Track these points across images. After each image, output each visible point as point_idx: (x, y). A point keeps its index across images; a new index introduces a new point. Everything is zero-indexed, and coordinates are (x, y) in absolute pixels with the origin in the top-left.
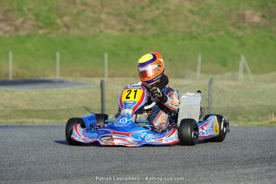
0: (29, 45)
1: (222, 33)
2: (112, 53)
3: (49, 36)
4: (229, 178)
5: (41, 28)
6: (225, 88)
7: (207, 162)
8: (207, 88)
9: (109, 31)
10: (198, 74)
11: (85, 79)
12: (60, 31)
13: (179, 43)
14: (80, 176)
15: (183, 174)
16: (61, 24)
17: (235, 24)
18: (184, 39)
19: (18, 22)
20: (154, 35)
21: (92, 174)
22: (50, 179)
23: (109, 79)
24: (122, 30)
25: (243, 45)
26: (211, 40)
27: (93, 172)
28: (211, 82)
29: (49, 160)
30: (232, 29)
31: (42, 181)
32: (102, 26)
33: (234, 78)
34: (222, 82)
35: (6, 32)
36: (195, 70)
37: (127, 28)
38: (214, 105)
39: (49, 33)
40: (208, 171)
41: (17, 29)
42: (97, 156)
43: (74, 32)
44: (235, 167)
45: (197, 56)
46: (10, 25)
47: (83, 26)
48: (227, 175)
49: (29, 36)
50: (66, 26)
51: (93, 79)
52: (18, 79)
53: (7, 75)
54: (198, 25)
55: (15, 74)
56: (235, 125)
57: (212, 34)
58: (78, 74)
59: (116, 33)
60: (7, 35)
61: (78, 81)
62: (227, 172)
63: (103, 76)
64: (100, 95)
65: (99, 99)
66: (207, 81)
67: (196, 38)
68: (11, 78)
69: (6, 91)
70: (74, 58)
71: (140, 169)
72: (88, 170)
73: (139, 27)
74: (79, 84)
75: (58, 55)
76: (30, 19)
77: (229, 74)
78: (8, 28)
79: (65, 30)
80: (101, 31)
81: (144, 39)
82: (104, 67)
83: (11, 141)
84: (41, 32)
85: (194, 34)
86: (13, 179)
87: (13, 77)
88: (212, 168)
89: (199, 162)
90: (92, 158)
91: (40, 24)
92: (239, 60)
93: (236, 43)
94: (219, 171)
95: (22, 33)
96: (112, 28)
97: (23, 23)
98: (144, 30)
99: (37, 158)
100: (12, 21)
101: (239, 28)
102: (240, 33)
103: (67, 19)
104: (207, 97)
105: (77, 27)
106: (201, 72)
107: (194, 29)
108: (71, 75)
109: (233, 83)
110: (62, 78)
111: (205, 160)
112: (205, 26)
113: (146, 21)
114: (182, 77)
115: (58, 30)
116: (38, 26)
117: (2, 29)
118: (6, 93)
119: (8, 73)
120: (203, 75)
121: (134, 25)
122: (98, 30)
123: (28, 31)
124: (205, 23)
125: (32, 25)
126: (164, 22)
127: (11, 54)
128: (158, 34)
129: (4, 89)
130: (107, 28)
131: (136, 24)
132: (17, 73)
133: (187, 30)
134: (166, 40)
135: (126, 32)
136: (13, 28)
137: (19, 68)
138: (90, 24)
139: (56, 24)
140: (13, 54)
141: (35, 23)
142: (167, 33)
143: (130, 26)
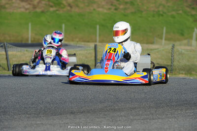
0: (43, 19)
1: (181, 12)
2: (102, 26)
3: (57, 12)
4: (189, 116)
5: (52, 7)
6: (183, 51)
8: (171, 51)
9: (100, 10)
10: (163, 41)
11: (83, 43)
12: (65, 9)
13: (150, 19)
14: (82, 112)
15: (156, 112)
16: (66, 4)
17: (190, 5)
18: (153, 16)
19: (35, 3)
20: (132, 13)
22: (61, 114)
23: (100, 44)
24: (110, 9)
25: (196, 21)
26: (173, 17)
27: (91, 110)
28: (173, 47)
29: (59, 100)
30: (188, 10)
31: (55, 115)
32: (95, 6)
33: (189, 45)
34: (181, 47)
35: (26, 9)
36: (161, 38)
37: (113, 8)
38: (175, 63)
39: (57, 10)
40: (173, 111)
41: (35, 7)
42: (94, 98)
43: (75, 10)
44: (193, 108)
45: (163, 28)
46: (30, 4)
47: (81, 5)
48: (187, 113)
49: (43, 12)
50: (70, 5)
51: (89, 44)
52: (34, 42)
53: (27, 40)
54: (164, 6)
55: (33, 39)
56: (192, 78)
57: (174, 13)
58: (77, 40)
59: (105, 11)
60: (28, 11)
61: (78, 45)
63: (96, 41)
64: (94, 55)
65: (93, 58)
66: (171, 46)
67: (162, 15)
68: (30, 42)
69: (27, 51)
70: (75, 28)
71: (124, 108)
72: (88, 108)
73: (122, 7)
74: (79, 47)
75: (63, 26)
77: (185, 41)
78: (28, 6)
79: (69, 8)
80: (94, 10)
81: (125, 15)
82: (96, 35)
83: (32, 87)
84: (52, 9)
85: (161, 13)
86: (35, 114)
87: (31, 41)
88: (177, 108)
89: (167, 104)
90: (90, 99)
91: (51, 4)
92: (194, 31)
93: (191, 19)
94: (182, 110)
95: (38, 10)
96: (103, 7)
97: (38, 3)
98: (125, 9)
99: (51, 99)
100: (32, 1)
101: (193, 8)
102: (194, 12)
104: (171, 57)
105: (77, 6)
106: (165, 40)
107: (160, 9)
108: (73, 41)
109: (189, 48)
110: (66, 43)
111: (171, 103)
112: (169, 6)
113: (126, 3)
114: (152, 43)
115: (64, 8)
116: (49, 5)
117: (24, 7)
118: (27, 53)
119: (28, 38)
120: (167, 42)
121: (118, 5)
122: (92, 9)
123: (43, 9)
124: (169, 4)
125: (45, 4)
126: (140, 4)
127: (30, 24)
128: (135, 13)
129: (25, 49)
130: (98, 7)
131: (120, 4)
132: (34, 38)
133: (156, 10)
134: (140, 17)
135: (112, 10)
136: (32, 6)
137: (36, 34)
138: (87, 4)
139: (63, 4)
140: (32, 24)
141: (47, 3)
142: (142, 12)
143: (115, 6)
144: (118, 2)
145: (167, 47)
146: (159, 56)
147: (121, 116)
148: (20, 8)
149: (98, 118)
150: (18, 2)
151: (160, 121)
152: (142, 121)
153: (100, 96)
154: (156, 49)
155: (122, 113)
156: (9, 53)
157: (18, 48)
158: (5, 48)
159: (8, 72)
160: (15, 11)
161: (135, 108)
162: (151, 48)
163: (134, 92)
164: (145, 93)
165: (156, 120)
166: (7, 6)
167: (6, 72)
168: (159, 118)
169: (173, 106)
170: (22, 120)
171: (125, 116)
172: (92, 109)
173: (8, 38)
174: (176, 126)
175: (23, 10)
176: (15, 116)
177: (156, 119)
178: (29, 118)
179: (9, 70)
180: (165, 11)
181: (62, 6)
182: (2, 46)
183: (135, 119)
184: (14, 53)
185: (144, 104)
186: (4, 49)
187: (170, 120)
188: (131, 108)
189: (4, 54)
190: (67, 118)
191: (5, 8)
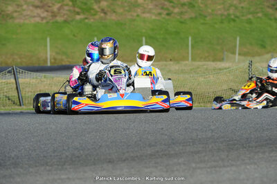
0: (66, 31)
1: (260, 15)
2: (150, 38)
3: (86, 21)
4: (274, 160)
5: (78, 13)
7: (251, 145)
8: (247, 70)
9: (147, 15)
10: (237, 56)
12: (97, 17)
13: (216, 26)
14: (125, 160)
15: (228, 156)
16: (98, 9)
17: (274, 5)
18: (222, 22)
19: (55, 8)
20: (191, 18)
21: (136, 159)
22: (95, 164)
24: (160, 14)
26: (250, 22)
27: (137, 156)
28: (251, 64)
30: (270, 11)
31: (86, 166)
32: (139, 11)
34: (261, 64)
35: (43, 18)
36: (234, 53)
37: (165, 12)
41: (54, 15)
42: (140, 141)
43: (111, 17)
45: (236, 39)
46: (47, 11)
47: (120, 11)
49: (66, 21)
50: (103, 11)
52: (55, 65)
53: (45, 61)
54: (236, 8)
55: (53, 61)
57: (250, 16)
59: (153, 17)
60: (44, 21)
62: (272, 155)
66: (247, 64)
67: (234, 20)
68: (49, 64)
69: (45, 77)
71: (184, 153)
72: (132, 155)
73: (176, 10)
76: (67, 5)
78: (45, 14)
79: (102, 15)
80: (138, 16)
81: (181, 22)
83: (54, 127)
84: (78, 17)
85: (232, 17)
86: (58, 165)
87: (51, 63)
89: (243, 145)
90: (136, 142)
91: (77, 10)
94: (264, 153)
95: (59, 19)
96: (149, 12)
97: (59, 9)
98: (181, 13)
99: (80, 143)
100: (49, 7)
103: (104, 4)
105: (114, 12)
106: (239, 54)
107: (231, 12)
111: (249, 143)
112: (242, 7)
113: (183, 5)
114: (222, 60)
115: (95, 15)
116: (74, 11)
117: (39, 16)
118: (45, 80)
119: (47, 58)
120: (242, 58)
121: (171, 9)
122: (135, 14)
123: (65, 17)
124: (242, 5)
125: (69, 11)
126: (201, 5)
127: (48, 39)
128: (196, 18)
129: (43, 74)
130: (144, 13)
131: (174, 7)
132: (55, 59)
133: (226, 13)
134: (203, 24)
135: (163, 16)
136: (50, 14)
137: (57, 53)
138: (127, 8)
139: (93, 9)
140: (50, 40)
141: (71, 8)
142: (205, 17)
143: (167, 9)
144: (172, 4)
145: (241, 65)
146: (231, 78)
147: (179, 164)
148: (34, 17)
149: (147, 168)
150: (31, 8)
151: (234, 168)
152: (209, 170)
153: (149, 137)
154: (226, 69)
155: (181, 160)
156: (20, 81)
157: (32, 73)
158: (14, 74)
159: (20, 107)
160: (26, 22)
161: (198, 152)
162: (220, 67)
163: (197, 130)
164: (212, 131)
165: (229, 169)
166: (15, 15)
167: (17, 107)
168: (232, 165)
169: (252, 147)
170: (40, 174)
171: (184, 164)
172: (139, 154)
173: (19, 60)
174: (256, 175)
175: (38, 19)
176: (31, 170)
177: (228, 166)
178: (49, 171)
179: (20, 105)
180: (238, 14)
181: (92, 11)
182: (9, 72)
183: (199, 168)
184: (28, 80)
185: (210, 146)
186: (13, 76)
187: (248, 167)
188: (192, 152)
189: (13, 83)
190: (104, 169)
191: (12, 18)
